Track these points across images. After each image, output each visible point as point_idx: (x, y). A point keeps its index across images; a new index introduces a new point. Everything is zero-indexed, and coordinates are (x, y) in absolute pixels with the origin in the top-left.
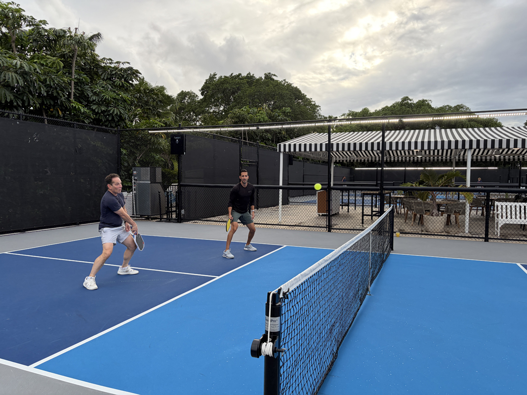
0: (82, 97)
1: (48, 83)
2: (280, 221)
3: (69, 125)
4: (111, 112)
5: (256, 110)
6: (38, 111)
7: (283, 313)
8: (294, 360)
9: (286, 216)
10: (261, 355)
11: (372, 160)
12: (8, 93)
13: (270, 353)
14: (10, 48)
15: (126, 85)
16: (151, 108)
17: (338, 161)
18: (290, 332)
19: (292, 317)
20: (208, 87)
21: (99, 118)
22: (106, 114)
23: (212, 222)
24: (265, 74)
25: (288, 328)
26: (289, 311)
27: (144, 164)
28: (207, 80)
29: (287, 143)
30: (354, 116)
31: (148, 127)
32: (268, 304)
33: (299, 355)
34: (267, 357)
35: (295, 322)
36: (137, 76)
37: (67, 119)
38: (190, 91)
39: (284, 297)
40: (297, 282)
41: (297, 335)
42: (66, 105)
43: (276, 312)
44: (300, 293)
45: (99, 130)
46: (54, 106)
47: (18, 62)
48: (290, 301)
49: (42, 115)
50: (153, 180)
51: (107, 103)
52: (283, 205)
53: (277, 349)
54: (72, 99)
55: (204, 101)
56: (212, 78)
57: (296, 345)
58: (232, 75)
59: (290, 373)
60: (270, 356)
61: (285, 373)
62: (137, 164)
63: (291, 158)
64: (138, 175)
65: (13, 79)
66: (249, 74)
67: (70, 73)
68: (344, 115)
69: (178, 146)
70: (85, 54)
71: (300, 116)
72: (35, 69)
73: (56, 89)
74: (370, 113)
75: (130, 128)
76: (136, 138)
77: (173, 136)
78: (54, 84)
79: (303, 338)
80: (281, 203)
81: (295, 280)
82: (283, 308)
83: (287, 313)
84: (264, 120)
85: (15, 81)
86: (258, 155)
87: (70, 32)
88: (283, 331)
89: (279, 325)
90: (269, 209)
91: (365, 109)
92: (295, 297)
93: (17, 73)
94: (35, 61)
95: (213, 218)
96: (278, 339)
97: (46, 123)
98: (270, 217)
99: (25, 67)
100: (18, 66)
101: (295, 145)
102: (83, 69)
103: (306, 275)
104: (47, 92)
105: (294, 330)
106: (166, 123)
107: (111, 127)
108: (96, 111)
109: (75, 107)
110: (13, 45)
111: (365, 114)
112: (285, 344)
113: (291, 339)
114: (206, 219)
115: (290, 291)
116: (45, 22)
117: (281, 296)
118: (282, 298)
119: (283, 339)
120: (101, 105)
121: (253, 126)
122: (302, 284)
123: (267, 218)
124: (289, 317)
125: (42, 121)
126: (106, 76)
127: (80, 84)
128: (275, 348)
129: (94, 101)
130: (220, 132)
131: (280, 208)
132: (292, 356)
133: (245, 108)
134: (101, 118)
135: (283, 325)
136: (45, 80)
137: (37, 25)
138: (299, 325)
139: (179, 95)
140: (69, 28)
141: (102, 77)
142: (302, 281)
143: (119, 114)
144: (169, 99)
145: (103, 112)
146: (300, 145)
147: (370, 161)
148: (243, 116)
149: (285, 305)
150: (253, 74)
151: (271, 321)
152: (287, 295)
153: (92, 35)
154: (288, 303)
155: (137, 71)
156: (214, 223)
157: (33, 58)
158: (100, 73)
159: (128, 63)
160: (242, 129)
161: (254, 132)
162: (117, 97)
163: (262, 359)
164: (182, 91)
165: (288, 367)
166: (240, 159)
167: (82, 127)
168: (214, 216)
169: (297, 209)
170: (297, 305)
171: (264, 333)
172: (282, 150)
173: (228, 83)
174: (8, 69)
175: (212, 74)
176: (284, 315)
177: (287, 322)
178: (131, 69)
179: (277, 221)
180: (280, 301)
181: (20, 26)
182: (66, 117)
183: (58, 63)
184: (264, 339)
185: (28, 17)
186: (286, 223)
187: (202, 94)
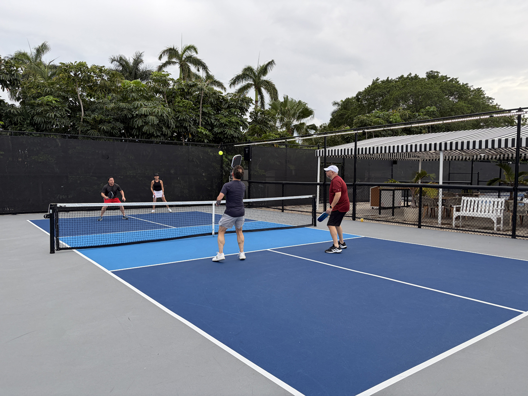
0: (209, 124)
4: (226, 132)
22: (223, 133)
24: (427, 73)
46: (186, 132)
47: (157, 109)
54: (200, 126)
66: (410, 74)
69: (247, 155)
77: (245, 148)
93: (156, 116)
100: (156, 112)
108: (216, 132)
129: (216, 125)
134: (220, 136)
141: (224, 108)
158: (224, 104)
174: (152, 114)
183: (190, 103)
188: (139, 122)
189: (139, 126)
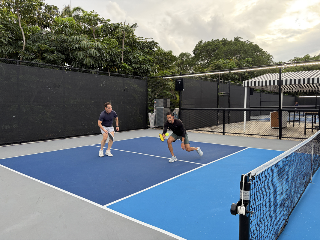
0: (127, 60)
1: (111, 53)
2: (244, 131)
3: (121, 76)
4: (142, 68)
5: (228, 61)
6: (105, 70)
7: (252, 188)
8: (259, 220)
9: (249, 128)
10: (237, 213)
11: (312, 91)
12: (91, 61)
13: (244, 213)
14: (92, 37)
15: (150, 52)
16: (164, 64)
17: (286, 92)
18: (256, 201)
19: (257, 192)
20: (198, 49)
21: (136, 71)
22: (140, 69)
23: (200, 131)
24: (234, 38)
25: (254, 198)
26: (255, 188)
27: (160, 97)
28: (197, 45)
29: (250, 81)
30: (298, 60)
31: (163, 75)
32: (241, 182)
33: (262, 217)
34: (241, 215)
35: (259, 195)
36: (156, 46)
37: (120, 73)
38: (186, 52)
39: (252, 179)
40: (261, 170)
41: (261, 204)
42: (119, 65)
43: (247, 187)
44: (263, 177)
45: (136, 78)
46: (113, 66)
47: (96, 43)
48: (256, 182)
49: (108, 72)
50: (165, 106)
51: (140, 62)
52: (246, 121)
53: (248, 211)
54: (122, 62)
55: (195, 58)
56: (200, 43)
57: (260, 211)
58: (212, 40)
59: (256, 228)
60: (243, 215)
61: (253, 228)
62: (156, 97)
63: (251, 91)
64: (157, 103)
65: (94, 53)
66: (224, 38)
67: (122, 47)
68: (290, 60)
69: (180, 86)
70: (129, 36)
71: (258, 63)
72: (104, 47)
73: (115, 56)
74: (311, 58)
75: (152, 76)
76: (156, 82)
77: (176, 80)
78: (113, 54)
79: (265, 206)
80: (245, 120)
81: (259, 168)
82: (252, 185)
83: (254, 189)
84: (233, 67)
85: (95, 54)
86: (229, 89)
87: (122, 24)
88: (251, 200)
89: (249, 196)
90: (237, 124)
91: (306, 55)
92: (259, 179)
93: (96, 50)
94: (104, 42)
95: (200, 129)
96: (248, 205)
97: (110, 75)
98: (238, 129)
99: (100, 46)
100: (96, 46)
101: (255, 82)
102: (128, 44)
103: (267, 166)
104: (110, 58)
105: (259, 200)
106: (172, 73)
107: (143, 76)
108: (135, 67)
109: (124, 66)
110: (94, 34)
111: (307, 59)
112: (252, 209)
113: (257, 206)
114: (196, 129)
115: (256, 175)
116: (109, 20)
117: (250, 178)
118: (251, 179)
119: (252, 205)
120: (137, 64)
121: (226, 71)
122: (264, 171)
123: (235, 130)
124: (255, 192)
125: (108, 74)
126: (140, 47)
127: (126, 53)
128: (247, 210)
129: (133, 62)
130: (205, 76)
131: (244, 123)
132: (257, 217)
133: (221, 60)
134: (137, 71)
135: (252, 197)
136: (109, 52)
137: (105, 22)
138: (262, 198)
139: (180, 55)
140: (121, 22)
141: (138, 48)
142: (264, 170)
143: (147, 68)
144: (174, 58)
145: (138, 68)
146: (259, 82)
147: (311, 91)
148: (219, 65)
149: (253, 184)
150: (227, 39)
151: (244, 193)
152: (254, 177)
153: (132, 25)
154: (254, 183)
155: (157, 43)
156: (201, 132)
157: (103, 41)
158: (137, 46)
159: (152, 38)
160: (219, 73)
161: (227, 75)
162: (146, 59)
163: (238, 216)
164: (182, 53)
165: (255, 224)
166: (218, 92)
167: (127, 77)
168: (201, 128)
169: (257, 124)
170: (260, 185)
171: (239, 200)
172: (246, 85)
173: (210, 45)
174: (92, 48)
175: (200, 41)
176: (252, 190)
177: (254, 195)
178: (153, 42)
179: (243, 131)
180: (250, 181)
181: (97, 24)
182: (119, 72)
183: (116, 42)
184: (239, 204)
185: (101, 18)
186: (249, 133)
187: (194, 53)
188: (80, 55)
189: (80, 58)
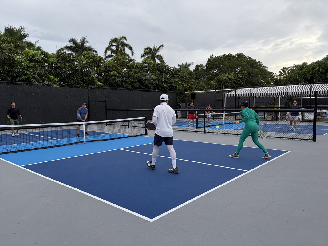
5: (228, 75)
12: (150, 85)
22: (172, 86)
28: (209, 59)
29: (227, 94)
38: (201, 64)
50: (186, 107)
51: (172, 83)
56: (211, 57)
62: (181, 102)
66: (230, 54)
69: (193, 96)
84: (232, 79)
94: (154, 73)
104: (158, 83)
109: (164, 85)
129: (168, 82)
143: (175, 86)
148: (221, 79)
161: (227, 85)
166: (215, 98)
172: (225, 96)
183: (160, 73)
187: (206, 66)
189: (146, 84)
